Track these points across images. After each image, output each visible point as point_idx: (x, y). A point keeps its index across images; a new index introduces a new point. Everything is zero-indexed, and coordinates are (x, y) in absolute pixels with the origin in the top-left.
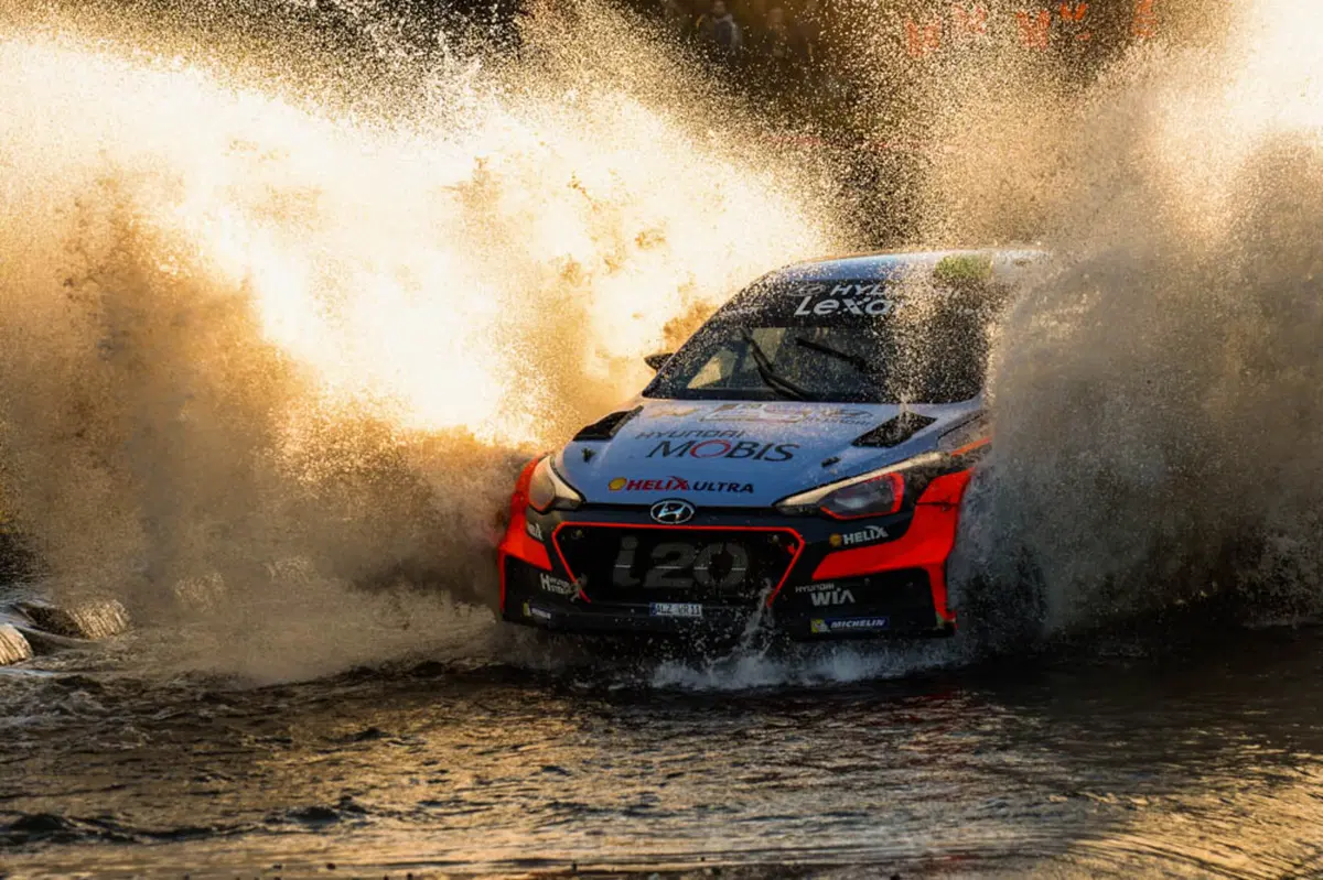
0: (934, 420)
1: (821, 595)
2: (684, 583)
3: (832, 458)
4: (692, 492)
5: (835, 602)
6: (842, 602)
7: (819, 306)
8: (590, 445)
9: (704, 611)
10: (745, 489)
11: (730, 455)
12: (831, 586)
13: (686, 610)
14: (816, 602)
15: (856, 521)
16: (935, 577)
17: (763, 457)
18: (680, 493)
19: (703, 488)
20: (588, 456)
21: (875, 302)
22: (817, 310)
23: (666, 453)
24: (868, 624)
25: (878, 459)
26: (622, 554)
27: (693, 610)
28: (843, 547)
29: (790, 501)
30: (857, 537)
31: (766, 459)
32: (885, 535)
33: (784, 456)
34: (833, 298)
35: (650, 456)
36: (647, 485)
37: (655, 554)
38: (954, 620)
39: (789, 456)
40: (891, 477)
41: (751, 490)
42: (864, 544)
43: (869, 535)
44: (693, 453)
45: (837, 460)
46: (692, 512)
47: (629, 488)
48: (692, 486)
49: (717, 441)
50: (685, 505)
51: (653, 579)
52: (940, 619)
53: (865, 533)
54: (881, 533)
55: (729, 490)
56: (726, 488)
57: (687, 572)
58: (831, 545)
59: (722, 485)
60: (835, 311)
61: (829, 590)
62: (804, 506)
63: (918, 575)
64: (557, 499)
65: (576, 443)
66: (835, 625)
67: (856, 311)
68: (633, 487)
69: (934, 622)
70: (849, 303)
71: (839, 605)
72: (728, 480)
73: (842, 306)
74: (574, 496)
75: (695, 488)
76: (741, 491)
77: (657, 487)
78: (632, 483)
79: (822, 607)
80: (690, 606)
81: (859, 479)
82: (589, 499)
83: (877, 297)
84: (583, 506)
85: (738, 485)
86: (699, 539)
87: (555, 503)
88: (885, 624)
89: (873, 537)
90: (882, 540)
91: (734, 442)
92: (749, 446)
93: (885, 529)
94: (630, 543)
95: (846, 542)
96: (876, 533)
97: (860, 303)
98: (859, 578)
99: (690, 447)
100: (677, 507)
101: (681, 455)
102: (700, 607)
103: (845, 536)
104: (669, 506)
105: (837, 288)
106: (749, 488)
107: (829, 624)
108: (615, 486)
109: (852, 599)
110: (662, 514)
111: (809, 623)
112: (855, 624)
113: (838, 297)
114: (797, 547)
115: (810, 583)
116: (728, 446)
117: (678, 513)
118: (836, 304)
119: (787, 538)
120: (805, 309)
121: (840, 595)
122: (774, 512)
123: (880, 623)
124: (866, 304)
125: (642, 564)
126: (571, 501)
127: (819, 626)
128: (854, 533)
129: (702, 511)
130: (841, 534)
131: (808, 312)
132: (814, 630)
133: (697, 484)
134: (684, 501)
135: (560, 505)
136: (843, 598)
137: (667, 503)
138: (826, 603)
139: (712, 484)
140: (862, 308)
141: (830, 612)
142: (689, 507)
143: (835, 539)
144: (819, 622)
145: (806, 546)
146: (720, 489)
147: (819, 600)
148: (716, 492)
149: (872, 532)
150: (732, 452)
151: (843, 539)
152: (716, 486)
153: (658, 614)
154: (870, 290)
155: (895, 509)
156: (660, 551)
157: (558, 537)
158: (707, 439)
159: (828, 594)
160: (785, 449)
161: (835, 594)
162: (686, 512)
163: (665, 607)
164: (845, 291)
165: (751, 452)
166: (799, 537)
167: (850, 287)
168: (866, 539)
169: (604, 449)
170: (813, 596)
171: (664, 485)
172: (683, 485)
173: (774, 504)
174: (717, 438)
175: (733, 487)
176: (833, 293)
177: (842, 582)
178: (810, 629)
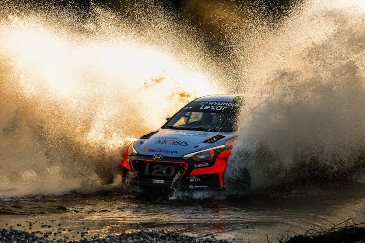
0: (225, 137)
1: (192, 179)
2: (161, 175)
3: (197, 145)
4: (163, 153)
5: (196, 181)
6: (197, 181)
7: (206, 107)
8: (142, 140)
9: (165, 182)
10: (175, 152)
11: (174, 144)
12: (194, 177)
13: (161, 182)
14: (191, 181)
15: (202, 161)
16: (220, 176)
17: (181, 144)
18: (160, 153)
19: (165, 152)
20: (142, 143)
21: (218, 107)
22: (205, 108)
23: (159, 143)
24: (204, 187)
25: (208, 146)
26: (146, 167)
27: (162, 182)
28: (197, 168)
29: (185, 156)
30: (201, 165)
31: (182, 145)
32: (208, 165)
33: (186, 145)
34: (209, 105)
35: (155, 143)
36: (153, 151)
37: (154, 168)
38: (225, 187)
39: (187, 144)
40: (211, 151)
41: (176, 153)
42: (203, 167)
43: (204, 165)
44: (165, 143)
45: (198, 146)
46: (162, 158)
47: (149, 151)
48: (163, 151)
49: (172, 140)
50: (161, 156)
51: (153, 174)
52: (221, 186)
53: (203, 164)
54: (207, 164)
55: (171, 153)
56: (171, 152)
57: (161, 172)
58: (194, 167)
59: (170, 151)
60: (209, 108)
61: (194, 178)
62: (189, 157)
63: (216, 175)
64: (133, 153)
65: (140, 139)
66: (195, 187)
67: (214, 109)
68: (150, 151)
69: (220, 186)
70: (212, 107)
71: (196, 182)
72: (171, 150)
73: (211, 107)
74: (137, 152)
75: (164, 152)
76: (174, 153)
77: (155, 151)
78: (149, 150)
79: (192, 182)
80: (161, 181)
81: (203, 151)
82: (139, 154)
83: (219, 106)
84: (138, 155)
85: (173, 151)
86: (164, 165)
87: (132, 154)
88: (208, 187)
89: (205, 165)
90: (207, 166)
91: (175, 140)
92: (179, 142)
93: (208, 164)
94: (148, 164)
95: (198, 166)
96: (206, 164)
97: (215, 107)
98: (202, 175)
99: (165, 142)
100: (159, 156)
101: (162, 143)
102: (164, 181)
103: (198, 165)
104: (157, 156)
105: (210, 103)
106: (176, 152)
107: (194, 186)
108: (146, 150)
109: (200, 181)
110: (156, 158)
111: (189, 186)
112: (200, 186)
113: (210, 105)
114: (186, 167)
115: (190, 176)
116: (174, 142)
117: (159, 158)
118: (209, 107)
119: (184, 165)
120: (202, 108)
121: (197, 179)
122: (181, 158)
123: (207, 186)
124: (216, 107)
125: (151, 170)
126: (135, 153)
127: (191, 187)
128: (200, 164)
129: (164, 157)
130: (197, 164)
131: (202, 109)
132: (190, 188)
133: (164, 151)
134: (161, 155)
135: (133, 154)
136: (198, 180)
137: (157, 155)
138: (193, 181)
139: (167, 151)
140: (215, 108)
141: (194, 183)
142: (162, 157)
143: (196, 166)
144: (191, 186)
145: (189, 167)
146: (169, 152)
147: (192, 180)
148: (168, 153)
149: (205, 164)
150: (174, 143)
151: (197, 166)
152: (168, 152)
153: (154, 182)
154: (218, 104)
155: (211, 159)
156: (155, 167)
157: (132, 162)
158: (170, 139)
159: (194, 179)
160: (187, 143)
161: (196, 179)
162: (161, 158)
163: (156, 180)
164: (212, 104)
165: (179, 143)
166: (187, 165)
167: (213, 103)
168: (203, 166)
169: (146, 141)
170: (190, 179)
171: (156, 151)
172: (161, 151)
173: (181, 156)
174: (172, 139)
175: (172, 152)
176: (209, 104)
177: (197, 176)
178: (189, 187)
